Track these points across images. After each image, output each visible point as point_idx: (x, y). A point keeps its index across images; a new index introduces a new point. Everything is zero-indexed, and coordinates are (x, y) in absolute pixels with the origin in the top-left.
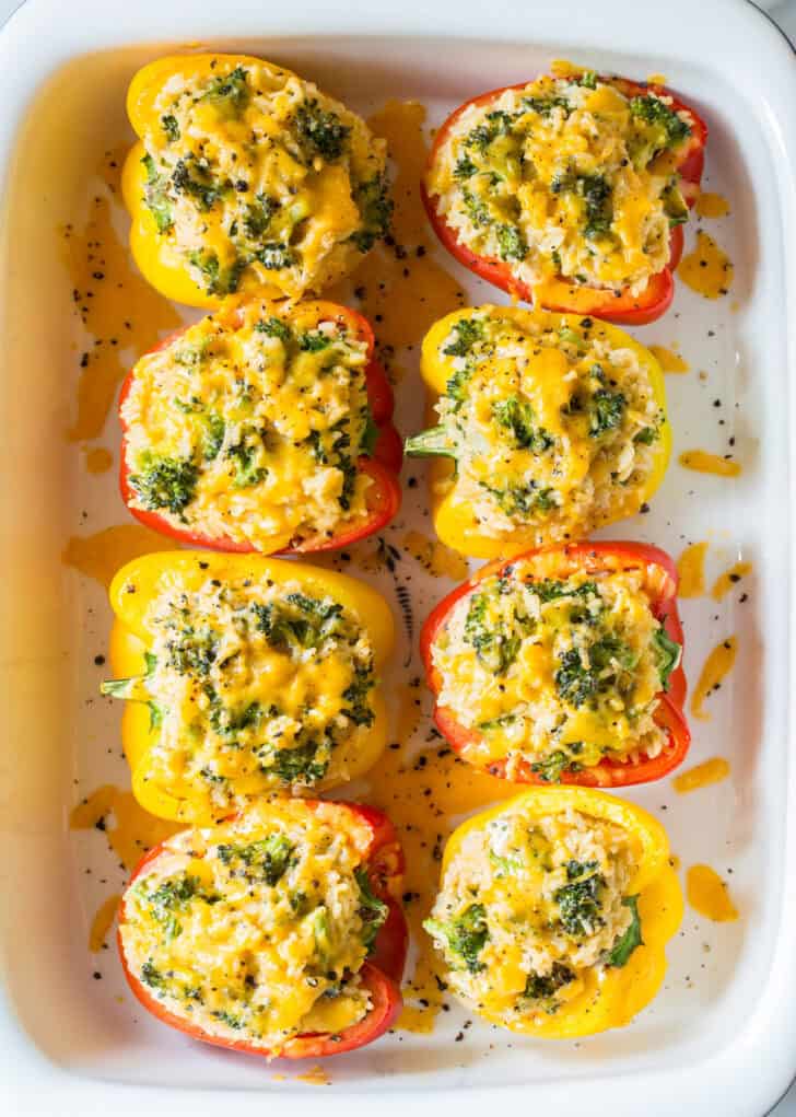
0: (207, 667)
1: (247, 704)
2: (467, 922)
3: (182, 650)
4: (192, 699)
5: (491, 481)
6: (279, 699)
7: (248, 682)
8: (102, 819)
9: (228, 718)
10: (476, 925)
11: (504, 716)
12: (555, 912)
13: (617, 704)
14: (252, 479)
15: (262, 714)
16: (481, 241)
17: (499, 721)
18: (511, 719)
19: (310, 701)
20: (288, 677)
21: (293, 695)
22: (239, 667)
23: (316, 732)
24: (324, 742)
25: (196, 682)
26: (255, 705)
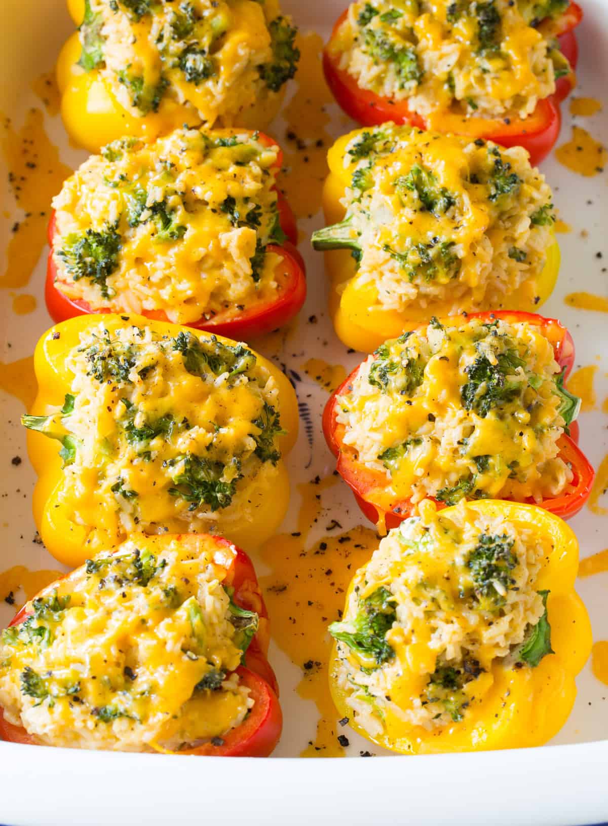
0: (127, 371)
1: (161, 413)
2: (375, 603)
3: (103, 359)
4: (109, 409)
5: (394, 244)
6: (192, 413)
7: (164, 394)
8: (12, 594)
9: (144, 418)
10: (384, 606)
11: (410, 438)
12: (466, 580)
13: (523, 416)
14: (172, 234)
15: (175, 423)
16: (380, 80)
17: (405, 445)
18: (417, 442)
19: (220, 421)
20: (201, 397)
21: (205, 411)
22: (157, 377)
23: (224, 451)
24: (231, 462)
25: (114, 389)
26: (169, 416)
